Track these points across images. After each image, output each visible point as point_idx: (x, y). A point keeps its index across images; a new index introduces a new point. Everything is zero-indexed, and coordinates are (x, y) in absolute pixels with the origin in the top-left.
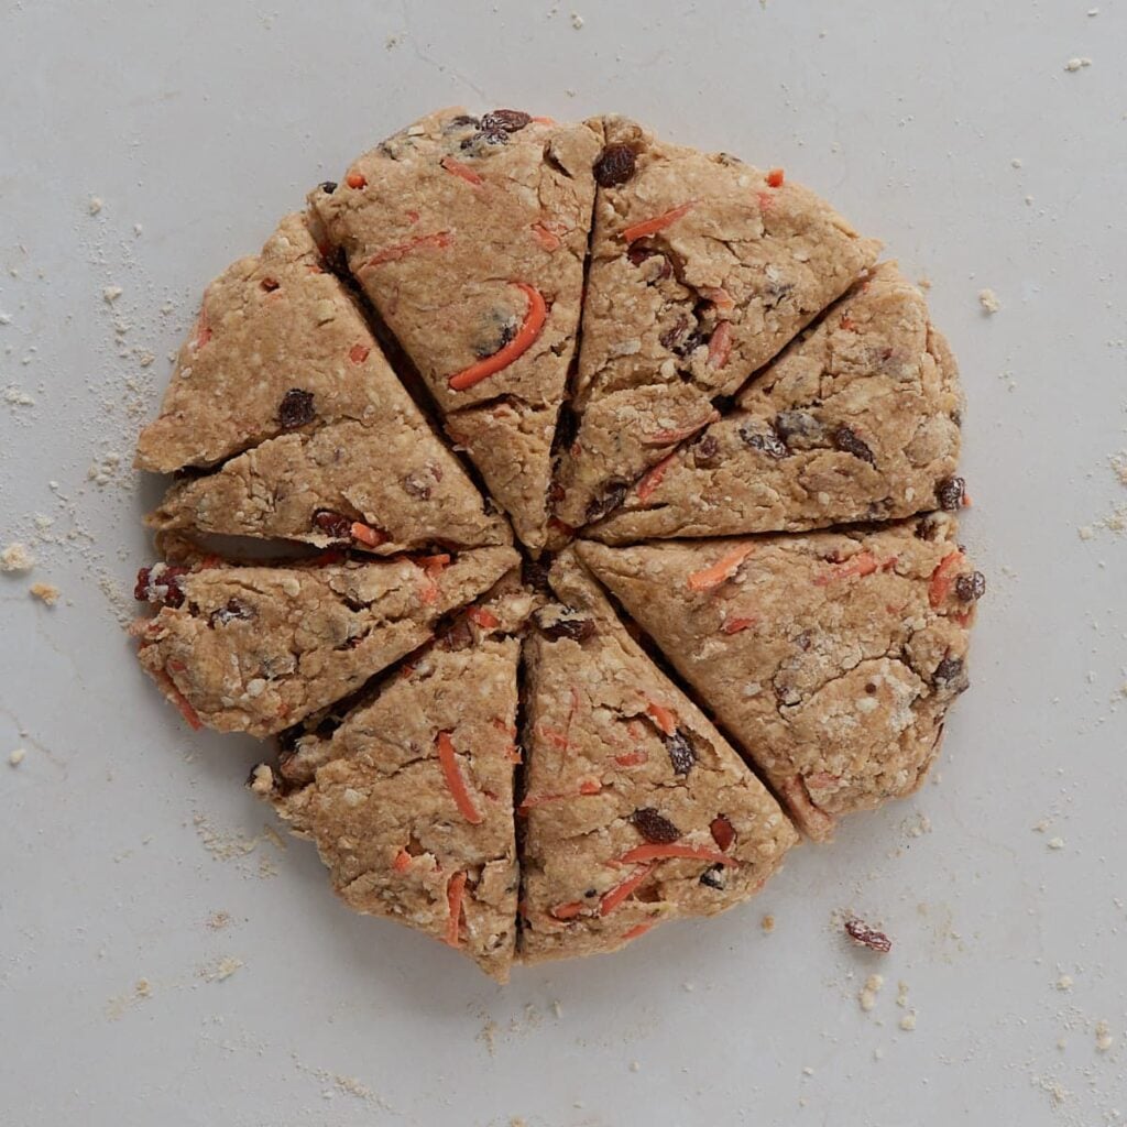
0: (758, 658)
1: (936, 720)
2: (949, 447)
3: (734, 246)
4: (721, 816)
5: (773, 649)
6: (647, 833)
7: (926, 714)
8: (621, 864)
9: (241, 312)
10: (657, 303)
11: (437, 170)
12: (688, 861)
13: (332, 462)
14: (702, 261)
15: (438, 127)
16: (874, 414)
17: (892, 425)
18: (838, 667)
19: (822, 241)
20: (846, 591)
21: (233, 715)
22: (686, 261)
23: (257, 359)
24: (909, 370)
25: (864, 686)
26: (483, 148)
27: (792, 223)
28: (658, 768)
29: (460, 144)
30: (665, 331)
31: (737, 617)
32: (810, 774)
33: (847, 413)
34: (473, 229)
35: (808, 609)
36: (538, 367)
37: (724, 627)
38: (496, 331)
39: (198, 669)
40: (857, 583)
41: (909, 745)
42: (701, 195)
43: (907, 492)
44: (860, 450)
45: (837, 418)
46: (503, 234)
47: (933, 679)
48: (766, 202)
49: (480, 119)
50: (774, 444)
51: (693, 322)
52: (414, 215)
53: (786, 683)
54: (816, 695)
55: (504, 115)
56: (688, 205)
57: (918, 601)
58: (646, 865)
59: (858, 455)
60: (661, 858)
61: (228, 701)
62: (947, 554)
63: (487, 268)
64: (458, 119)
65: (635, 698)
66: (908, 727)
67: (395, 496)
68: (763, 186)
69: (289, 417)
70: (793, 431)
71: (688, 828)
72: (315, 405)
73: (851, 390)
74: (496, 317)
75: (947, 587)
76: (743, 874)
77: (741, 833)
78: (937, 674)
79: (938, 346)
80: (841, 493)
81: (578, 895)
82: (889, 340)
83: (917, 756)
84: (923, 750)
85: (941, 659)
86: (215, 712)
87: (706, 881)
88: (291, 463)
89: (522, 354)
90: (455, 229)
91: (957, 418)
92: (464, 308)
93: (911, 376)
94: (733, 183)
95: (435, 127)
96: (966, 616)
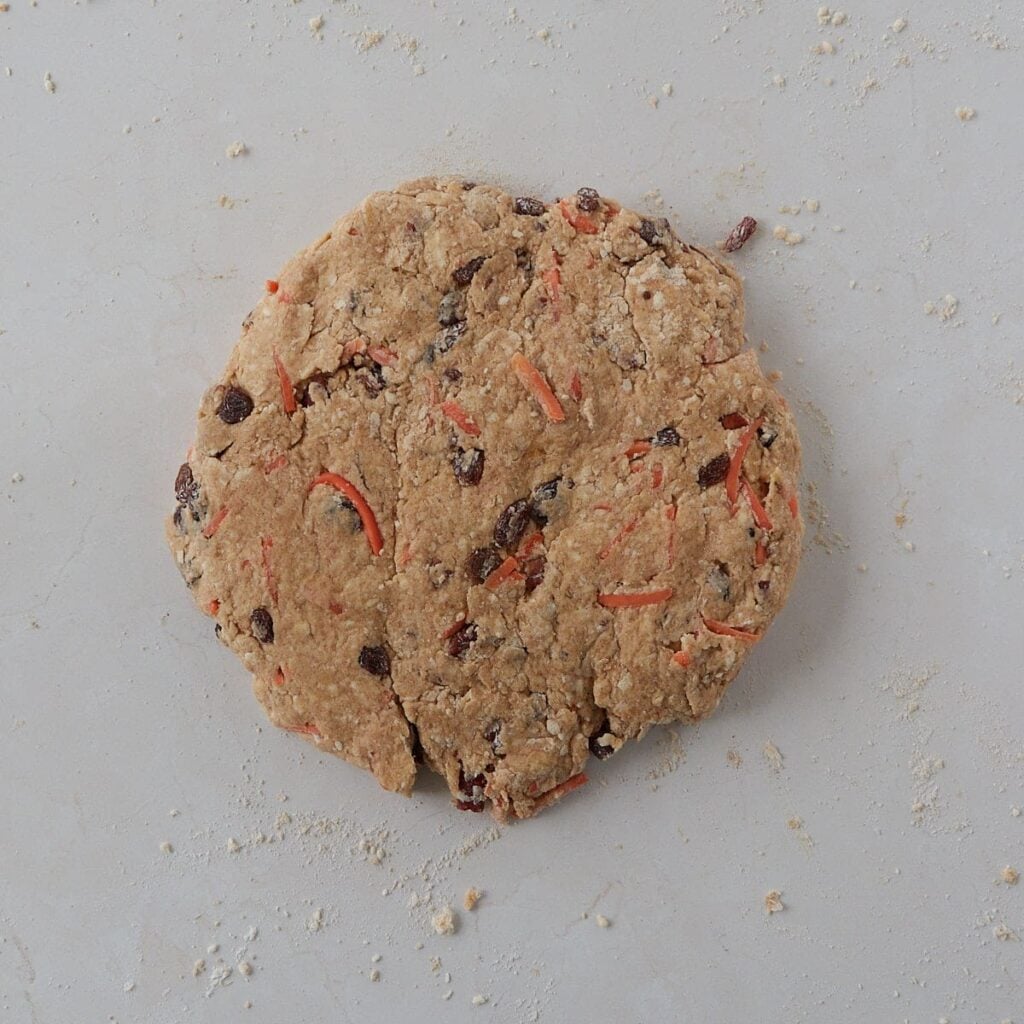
0: (603, 377)
1: (685, 250)
2: (490, 196)
3: (316, 330)
4: (720, 420)
5: (599, 364)
6: (717, 478)
7: (678, 257)
8: (736, 505)
9: (295, 698)
10: (344, 395)
11: (213, 542)
12: (749, 453)
13: (416, 638)
14: (321, 357)
15: (180, 538)
16: (451, 247)
17: (463, 236)
18: (625, 317)
19: (327, 261)
20: (569, 298)
21: (576, 746)
22: (318, 369)
23: (332, 688)
24: (427, 213)
25: (643, 300)
26: (200, 503)
27: (308, 281)
28: (669, 458)
29: (195, 522)
30: (366, 394)
31: (569, 388)
32: (703, 357)
33: (446, 269)
34: (262, 520)
35: (576, 330)
36: (375, 487)
37: (576, 398)
38: (342, 513)
39: (536, 771)
40: (565, 287)
41: (700, 275)
42: (269, 347)
43: (515, 235)
44: (474, 266)
45: (448, 278)
46: (270, 497)
47: (653, 246)
48: (286, 298)
49: (178, 503)
50: (455, 329)
51: (364, 371)
52: (246, 563)
53: (628, 360)
54: (642, 339)
55: (180, 483)
56: (276, 358)
57: (590, 243)
58: (742, 486)
59: (479, 268)
60: (740, 474)
61: (564, 750)
62: (560, 212)
63: (294, 513)
64: (175, 522)
65: (617, 465)
66: (685, 273)
67: (446, 595)
68: (274, 298)
69: (380, 667)
70: (453, 313)
71: (723, 447)
72: (373, 646)
73: (430, 261)
74: (332, 511)
75: (585, 219)
76: (771, 416)
77: (738, 409)
78: (649, 242)
79: (410, 190)
80: (503, 288)
81: (751, 542)
82: (399, 223)
83: (710, 271)
84: (706, 266)
85: (638, 235)
86: (572, 761)
87: (768, 445)
88: (413, 670)
89: (363, 498)
90: (261, 534)
91: (468, 185)
92: (322, 535)
93: (433, 213)
94: (266, 321)
95: (180, 541)
96: (610, 208)
